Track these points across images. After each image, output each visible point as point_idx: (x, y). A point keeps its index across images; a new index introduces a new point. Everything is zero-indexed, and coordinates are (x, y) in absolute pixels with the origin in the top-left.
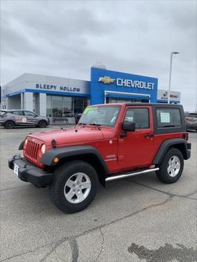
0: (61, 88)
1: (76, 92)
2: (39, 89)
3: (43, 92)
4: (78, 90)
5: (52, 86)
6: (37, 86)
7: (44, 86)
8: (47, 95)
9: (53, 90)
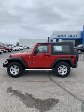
0: (68, 36)
1: (75, 37)
2: (59, 37)
3: (60, 38)
4: (77, 36)
5: (64, 36)
6: (58, 36)
7: (61, 36)
8: (62, 39)
9: (65, 37)
